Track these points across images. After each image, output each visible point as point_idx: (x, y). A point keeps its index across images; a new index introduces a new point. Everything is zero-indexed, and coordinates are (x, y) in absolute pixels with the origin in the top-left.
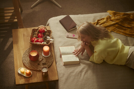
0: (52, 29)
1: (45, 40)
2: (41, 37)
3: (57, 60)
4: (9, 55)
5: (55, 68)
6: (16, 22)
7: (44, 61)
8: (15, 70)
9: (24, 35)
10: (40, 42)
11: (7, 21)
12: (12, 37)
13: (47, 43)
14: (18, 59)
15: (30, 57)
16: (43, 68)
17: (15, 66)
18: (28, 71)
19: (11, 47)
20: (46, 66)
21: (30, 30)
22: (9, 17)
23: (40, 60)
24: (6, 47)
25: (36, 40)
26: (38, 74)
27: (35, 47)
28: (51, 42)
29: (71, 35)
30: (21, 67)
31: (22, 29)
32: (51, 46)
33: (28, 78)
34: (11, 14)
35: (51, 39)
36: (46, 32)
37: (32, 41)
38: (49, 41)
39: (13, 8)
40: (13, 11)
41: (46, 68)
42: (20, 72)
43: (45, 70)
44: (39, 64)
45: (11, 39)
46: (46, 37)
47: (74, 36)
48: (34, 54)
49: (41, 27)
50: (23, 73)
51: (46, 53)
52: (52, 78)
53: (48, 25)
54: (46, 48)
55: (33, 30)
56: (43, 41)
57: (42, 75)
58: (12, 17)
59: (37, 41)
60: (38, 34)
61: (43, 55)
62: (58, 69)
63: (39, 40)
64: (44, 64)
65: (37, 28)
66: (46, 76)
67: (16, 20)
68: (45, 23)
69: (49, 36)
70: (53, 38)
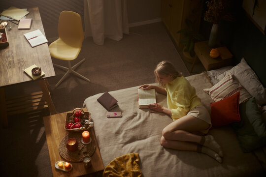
0: (90, 111)
1: (83, 124)
2: (78, 121)
3: (100, 146)
4: (43, 148)
5: (99, 156)
6: (47, 108)
7: (85, 150)
8: (52, 166)
9: (58, 122)
10: (78, 127)
11: (36, 108)
12: (43, 125)
13: (86, 128)
14: (54, 151)
15: (68, 146)
16: (85, 158)
17: (51, 160)
18: (67, 164)
19: (44, 139)
20: (88, 155)
21: (64, 115)
22: (37, 104)
23: (80, 149)
24: (38, 139)
25: (72, 126)
27: (73, 134)
28: (90, 126)
29: (112, 114)
30: (58, 160)
31: (54, 115)
32: (91, 130)
33: (68, 172)
34: (39, 100)
35: (91, 123)
36: (84, 115)
37: (68, 127)
38: (88, 125)
39: (41, 92)
40: (41, 96)
41: (88, 157)
42: (57, 167)
43: (87, 161)
44: (79, 154)
45: (43, 129)
46: (84, 121)
47: (116, 114)
48: (73, 144)
49: (77, 110)
50: (62, 167)
51: (86, 139)
52: (97, 169)
53: (85, 106)
54: (86, 134)
55: (68, 114)
56: (81, 126)
57: (85, 167)
58: (42, 103)
59: (74, 127)
60: (74, 119)
61: (83, 143)
62: (102, 157)
63: (77, 125)
64: (85, 153)
65: (72, 112)
66: (89, 166)
67: (46, 106)
68: (81, 104)
69: (87, 119)
70: (92, 121)
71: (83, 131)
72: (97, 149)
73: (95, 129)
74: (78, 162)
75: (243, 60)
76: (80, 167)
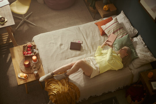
0: (36, 44)
1: (32, 52)
4: (11, 66)
6: (11, 42)
7: (34, 66)
8: (16, 76)
9: (18, 51)
10: (30, 54)
11: (5, 42)
12: (10, 53)
13: (34, 54)
14: (17, 68)
15: (25, 65)
16: (34, 71)
17: (16, 73)
18: (25, 75)
19: (11, 61)
20: (36, 69)
21: (21, 47)
22: (6, 40)
23: (32, 66)
24: (8, 60)
25: (26, 53)
26: (32, 75)
27: (27, 58)
28: (36, 53)
30: (19, 73)
31: (16, 47)
32: (37, 55)
33: (25, 79)
34: (7, 38)
35: (37, 51)
36: (33, 46)
37: (24, 54)
39: (7, 33)
40: (8, 35)
41: (36, 70)
42: (19, 77)
43: (36, 72)
44: (31, 69)
45: (10, 55)
46: (33, 50)
48: (27, 63)
49: (29, 44)
50: (22, 76)
51: (35, 61)
53: (33, 41)
54: (34, 58)
55: (24, 46)
57: (35, 76)
58: (8, 40)
59: (28, 54)
60: (27, 49)
61: (33, 62)
62: (44, 70)
63: (29, 53)
64: (34, 68)
65: (26, 45)
66: (37, 76)
67: (11, 41)
69: (35, 49)
70: (37, 50)
71: (33, 56)
72: (41, 66)
73: (40, 54)
74: (31, 73)
75: (122, 11)
76: (32, 76)
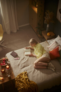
0: (8, 58)
1: (6, 63)
2: (4, 62)
3: (13, 70)
7: (8, 72)
15: (2, 72)
16: (8, 75)
18: (2, 78)
23: (6, 72)
25: (2, 64)
29: (16, 59)
32: (9, 65)
33: (2, 81)
36: (6, 60)
43: (9, 76)
44: (6, 74)
46: (6, 62)
47: (17, 59)
49: (4, 58)
51: (8, 69)
52: (13, 78)
53: (6, 57)
54: (8, 67)
56: (6, 64)
57: (8, 78)
60: (3, 62)
62: (14, 74)
63: (4, 64)
65: (2, 59)
66: (10, 78)
69: (8, 61)
70: (9, 62)
71: (6, 66)
72: (12, 71)
73: (11, 64)
74: (6, 77)
75: (58, 36)
76: (7, 78)
